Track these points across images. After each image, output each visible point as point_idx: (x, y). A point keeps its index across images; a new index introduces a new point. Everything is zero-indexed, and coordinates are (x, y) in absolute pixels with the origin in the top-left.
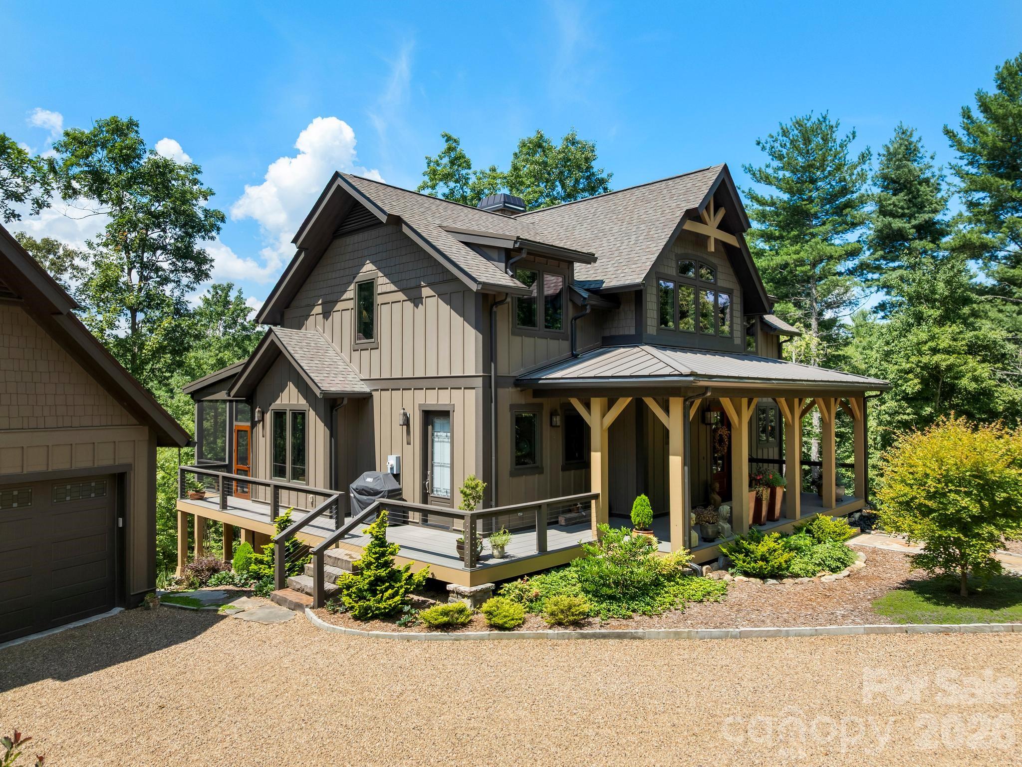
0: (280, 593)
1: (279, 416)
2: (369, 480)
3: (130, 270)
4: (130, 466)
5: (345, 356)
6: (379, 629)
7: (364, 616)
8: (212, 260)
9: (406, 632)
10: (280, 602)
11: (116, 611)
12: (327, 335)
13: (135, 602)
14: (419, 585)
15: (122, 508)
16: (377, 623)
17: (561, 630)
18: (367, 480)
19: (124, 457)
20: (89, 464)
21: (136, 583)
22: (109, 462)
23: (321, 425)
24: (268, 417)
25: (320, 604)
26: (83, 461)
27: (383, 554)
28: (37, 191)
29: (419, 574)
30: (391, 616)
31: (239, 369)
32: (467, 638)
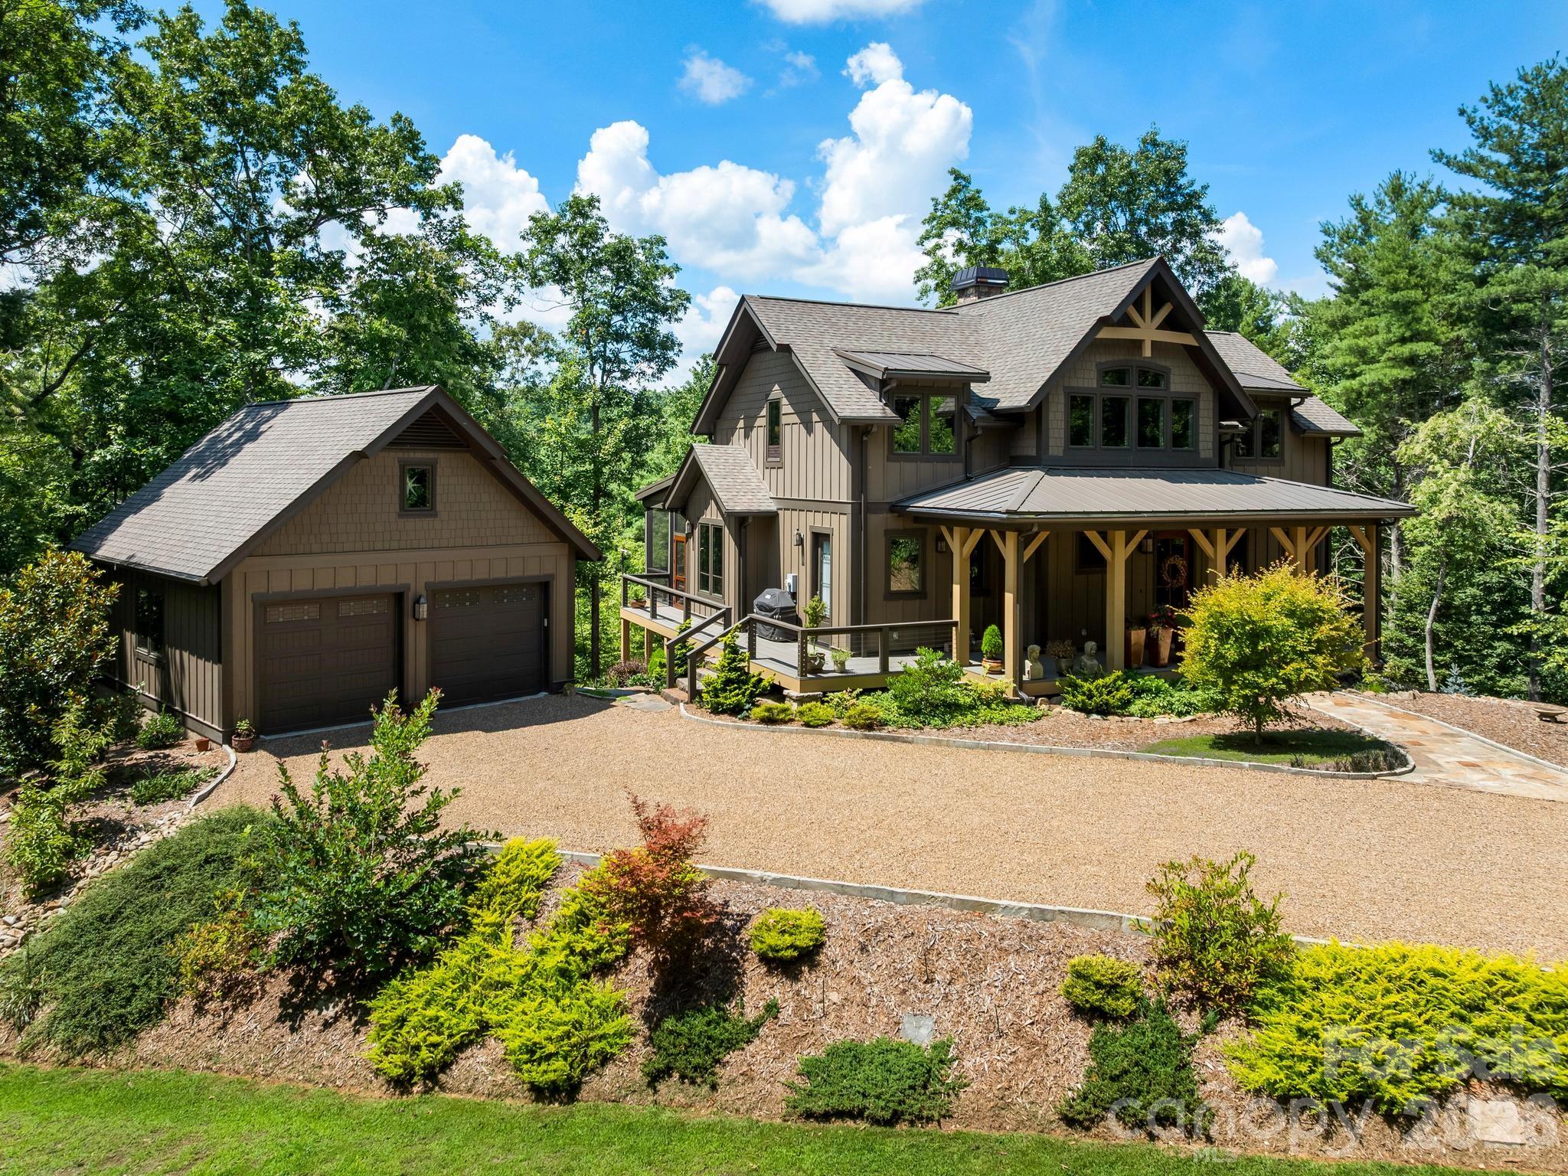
0: (667, 691)
1: (705, 529)
2: (768, 597)
3: (592, 366)
4: (552, 576)
5: (759, 472)
6: (726, 720)
7: (717, 710)
8: (680, 345)
9: (744, 724)
10: (667, 698)
11: (543, 694)
12: (747, 450)
13: (557, 689)
14: (765, 689)
15: (546, 610)
16: (725, 716)
17: (853, 731)
18: (767, 597)
19: (548, 569)
20: (520, 574)
21: (558, 673)
22: (536, 573)
23: (732, 543)
24: (697, 532)
25: (691, 700)
26: (516, 571)
27: (734, 660)
28: (508, 288)
29: (767, 679)
30: (735, 711)
31: (670, 483)
32: (781, 731)
